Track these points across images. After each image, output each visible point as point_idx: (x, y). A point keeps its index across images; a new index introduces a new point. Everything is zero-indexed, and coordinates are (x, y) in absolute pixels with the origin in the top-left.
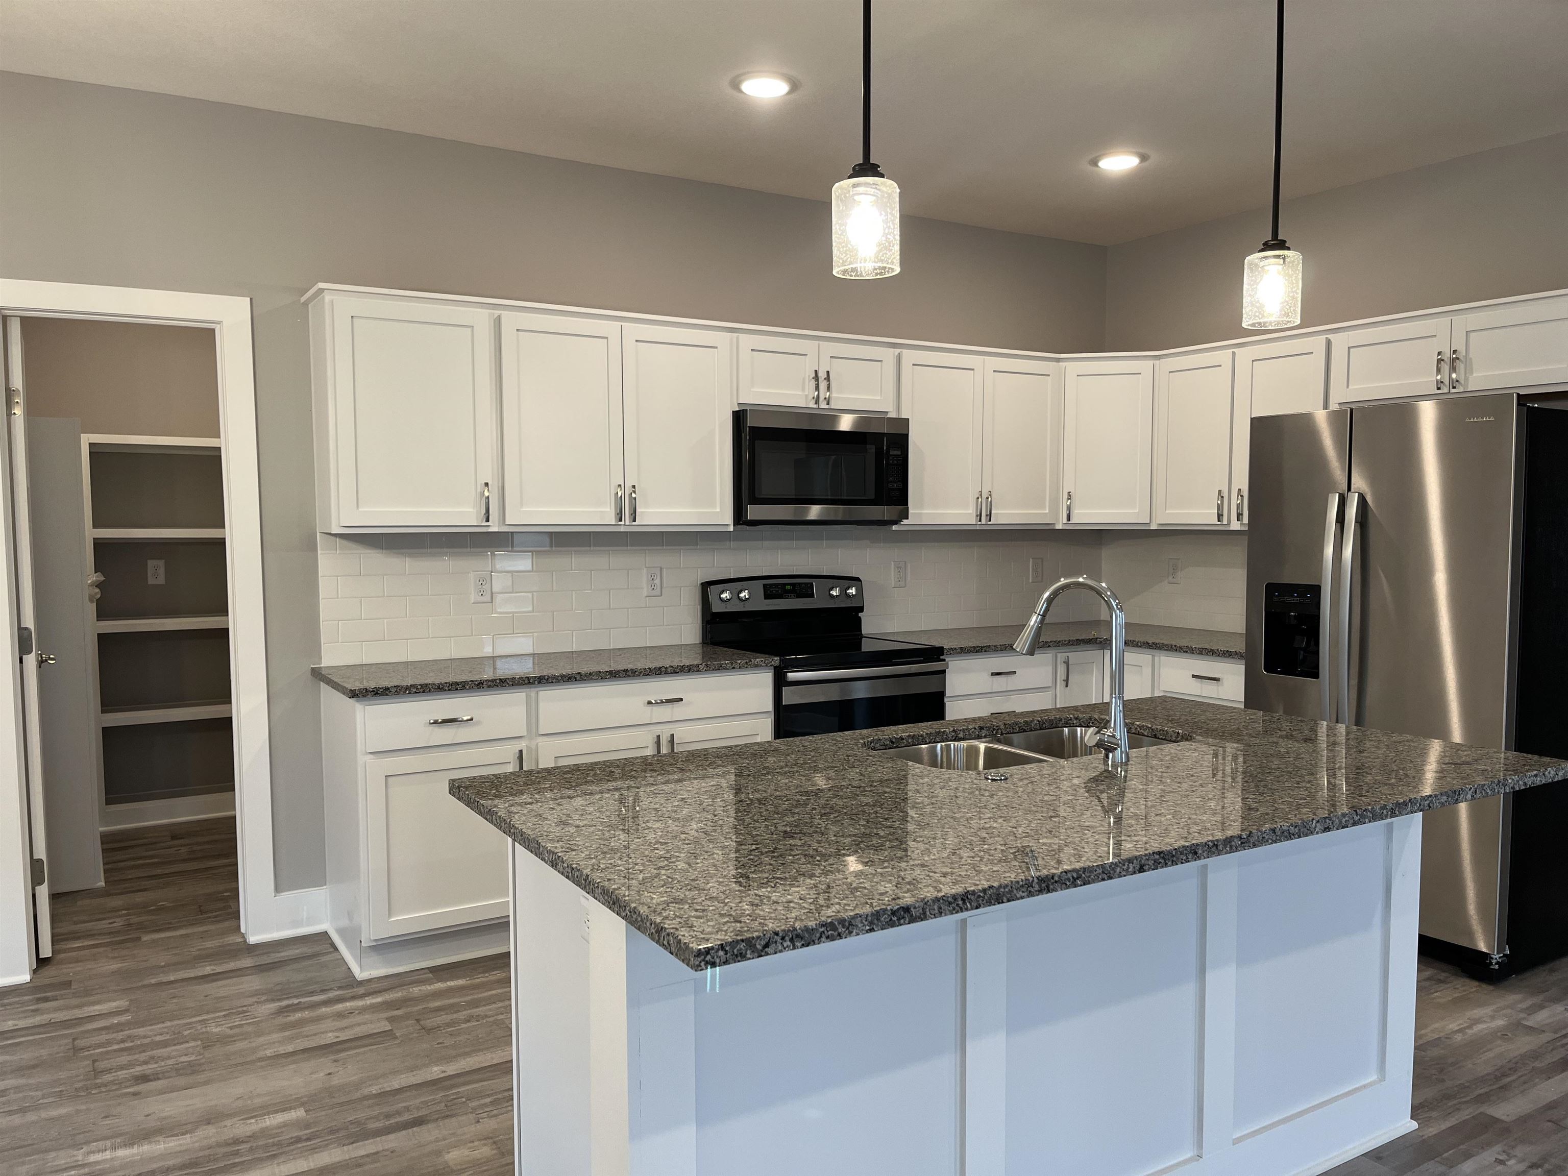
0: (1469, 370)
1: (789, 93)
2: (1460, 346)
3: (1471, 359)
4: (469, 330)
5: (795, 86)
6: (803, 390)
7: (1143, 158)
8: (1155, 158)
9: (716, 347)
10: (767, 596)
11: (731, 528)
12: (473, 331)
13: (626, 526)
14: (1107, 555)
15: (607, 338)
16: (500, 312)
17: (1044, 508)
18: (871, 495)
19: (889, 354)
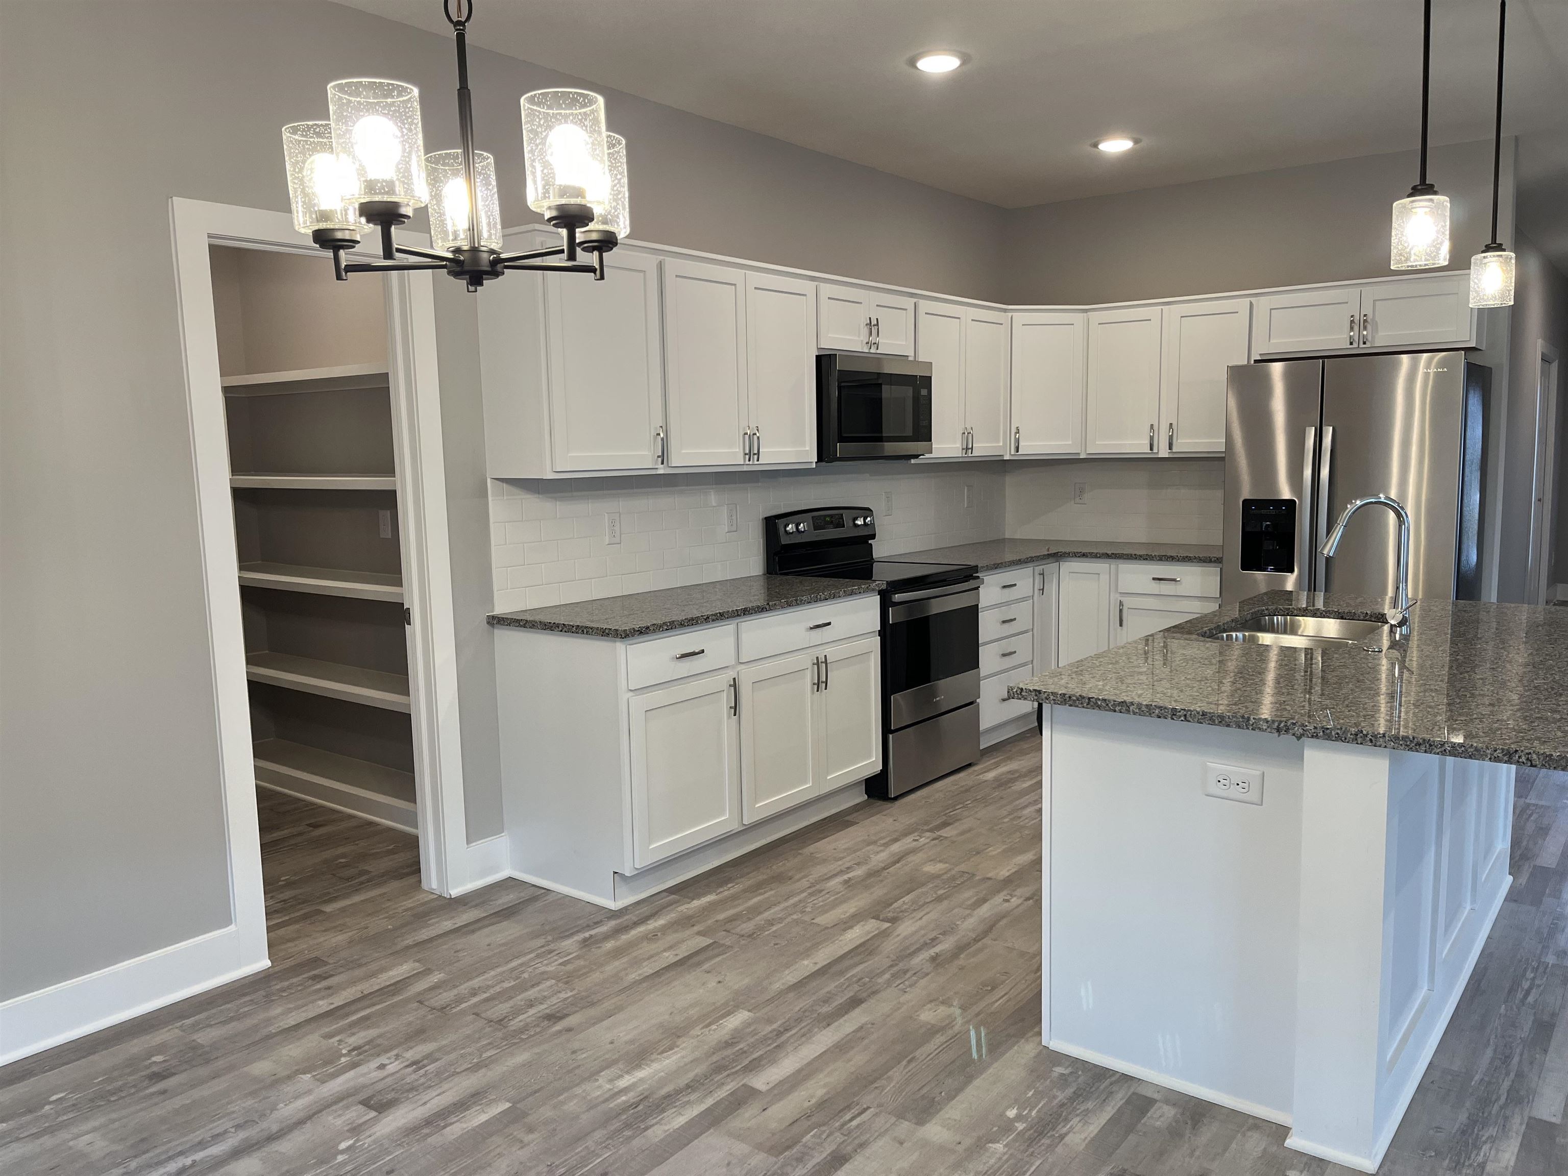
0: (1376, 329)
1: (960, 66)
2: (1367, 309)
3: (1377, 322)
4: (642, 274)
5: (965, 59)
6: (859, 336)
7: (1136, 141)
8: (1146, 142)
9: (805, 295)
10: (816, 528)
11: (814, 466)
12: (645, 275)
13: (754, 466)
14: (1011, 482)
15: (735, 285)
16: (662, 258)
17: (998, 441)
18: (909, 432)
19: (909, 303)
